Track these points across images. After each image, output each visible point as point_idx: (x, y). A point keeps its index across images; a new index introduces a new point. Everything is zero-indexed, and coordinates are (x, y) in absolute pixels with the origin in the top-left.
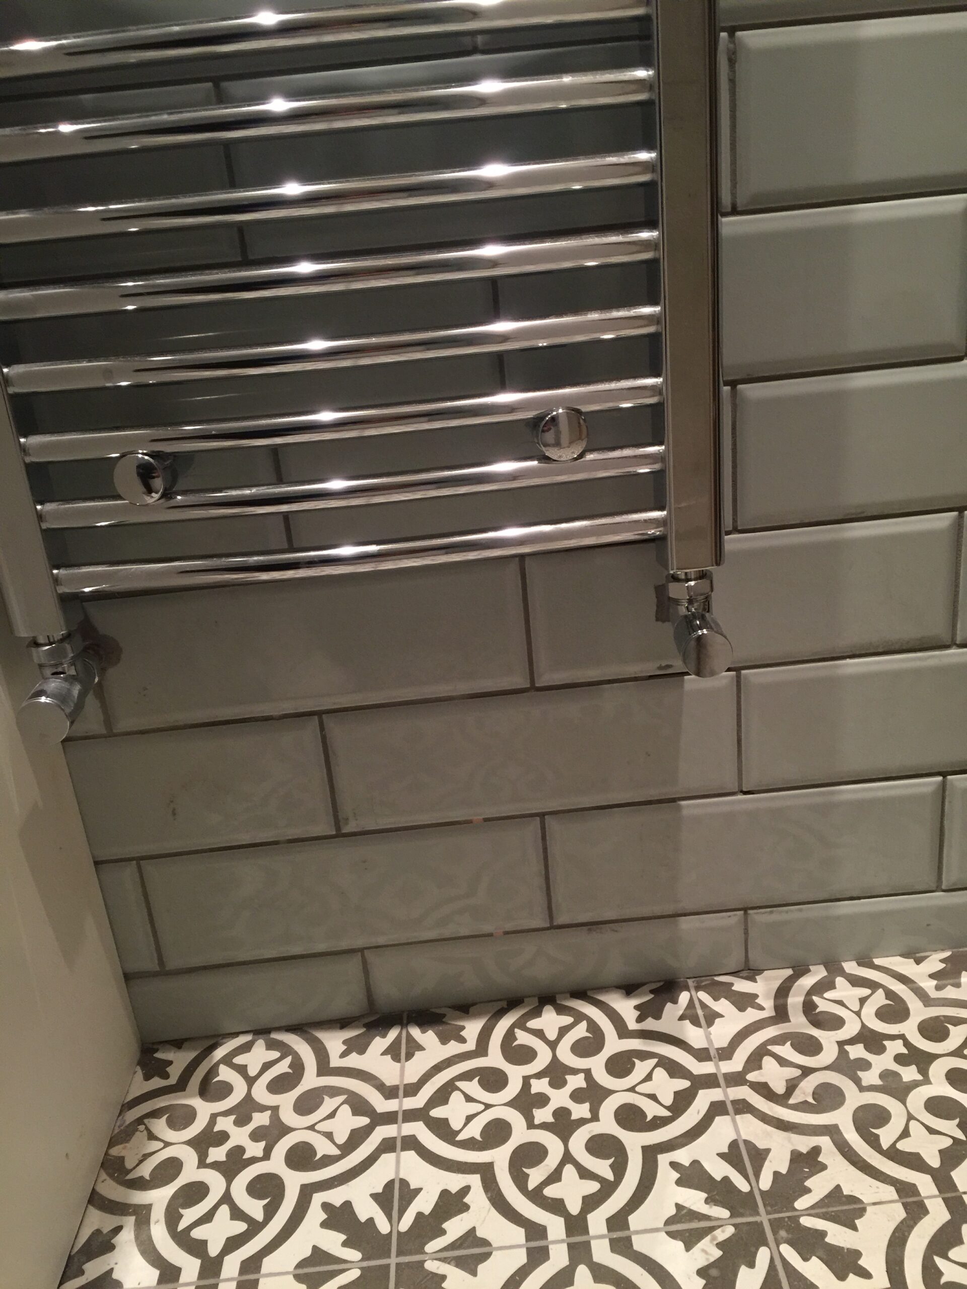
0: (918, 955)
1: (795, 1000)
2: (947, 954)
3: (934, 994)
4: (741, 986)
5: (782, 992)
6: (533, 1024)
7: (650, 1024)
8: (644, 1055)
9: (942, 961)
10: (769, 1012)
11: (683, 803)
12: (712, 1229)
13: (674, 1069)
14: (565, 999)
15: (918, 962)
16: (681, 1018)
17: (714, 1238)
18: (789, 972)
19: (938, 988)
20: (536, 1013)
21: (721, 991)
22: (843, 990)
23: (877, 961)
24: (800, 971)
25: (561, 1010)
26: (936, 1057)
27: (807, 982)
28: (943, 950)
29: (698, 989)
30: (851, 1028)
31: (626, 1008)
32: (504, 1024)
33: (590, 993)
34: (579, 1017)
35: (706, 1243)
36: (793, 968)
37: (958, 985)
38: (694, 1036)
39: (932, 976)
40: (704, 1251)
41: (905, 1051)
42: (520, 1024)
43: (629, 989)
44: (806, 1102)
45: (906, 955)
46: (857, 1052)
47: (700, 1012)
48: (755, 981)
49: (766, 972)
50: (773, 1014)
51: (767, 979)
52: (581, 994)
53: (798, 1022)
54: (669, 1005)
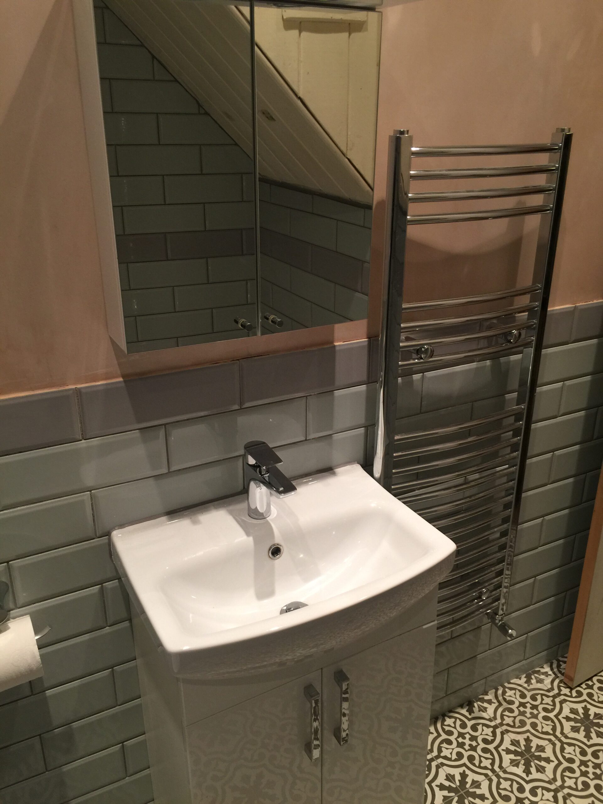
0: (519, 677)
1: (500, 698)
2: (525, 675)
3: (529, 688)
4: (486, 698)
5: (496, 697)
6: (446, 723)
7: (473, 715)
8: (478, 724)
9: (525, 677)
10: (497, 704)
11: (478, 656)
12: (519, 762)
13: (487, 726)
14: (448, 714)
15: (520, 679)
16: (479, 711)
17: (521, 764)
18: (494, 690)
19: (529, 686)
20: (444, 720)
21: (483, 700)
22: (509, 693)
23: (512, 681)
24: (497, 690)
25: (450, 717)
26: (538, 705)
27: (500, 692)
28: (524, 674)
29: (477, 701)
30: (517, 704)
31: (464, 711)
32: (439, 726)
33: (453, 710)
34: (456, 718)
35: (520, 765)
36: (494, 689)
37: (532, 684)
38: (484, 715)
39: (526, 682)
40: (521, 767)
41: (531, 706)
42: (442, 724)
43: (462, 706)
44: (519, 726)
45: (517, 678)
46: (522, 709)
47: (482, 708)
48: (488, 695)
49: (489, 692)
50: (498, 704)
51: (491, 694)
52: (451, 711)
53: (505, 705)
54: (474, 708)
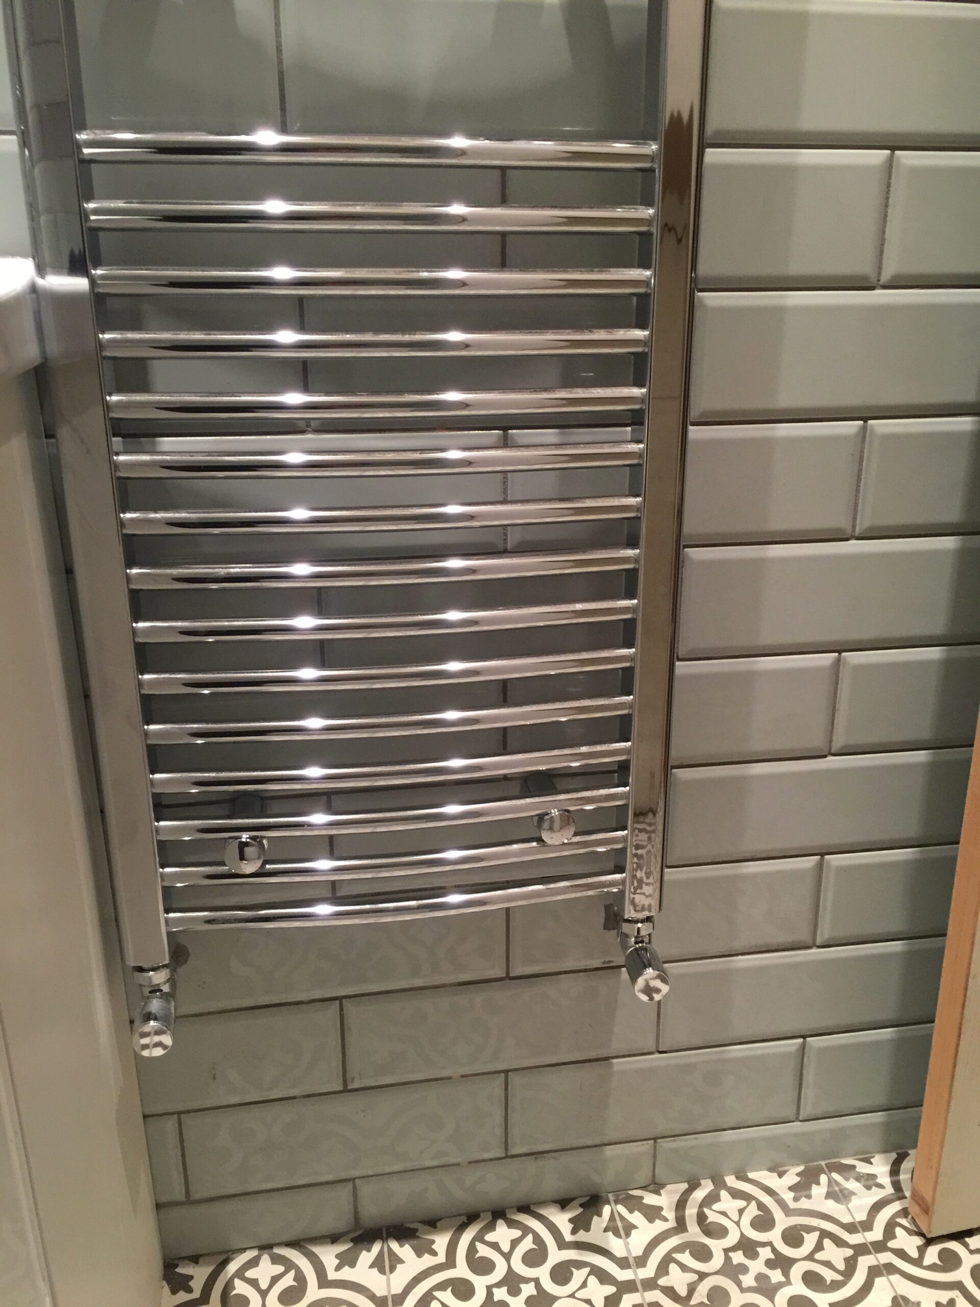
0: (780, 1169)
1: (691, 1212)
2: (801, 1168)
3: (792, 1205)
4: (650, 1199)
5: (681, 1205)
6: (490, 1237)
7: (582, 1236)
8: (580, 1265)
9: (798, 1175)
10: (671, 1224)
11: (615, 1061)
13: (604, 1277)
14: (513, 1213)
15: (781, 1175)
16: (606, 1230)
18: (685, 1186)
19: (796, 1199)
20: (491, 1227)
21: (634, 1204)
22: (727, 1203)
23: (751, 1175)
24: (694, 1185)
25: (511, 1224)
26: (795, 1261)
27: (699, 1195)
28: (798, 1165)
29: (617, 1202)
30: (733, 1238)
31: (562, 1220)
32: (467, 1237)
33: (532, 1208)
34: (526, 1230)
36: (688, 1182)
37: (809, 1197)
38: (616, 1245)
39: (791, 1188)
41: (772, 1256)
42: (479, 1238)
43: (563, 1204)
44: (702, 1303)
45: (771, 1170)
46: (738, 1257)
47: (620, 1224)
48: (660, 1194)
49: (668, 1186)
50: (675, 1225)
51: (669, 1193)
52: (525, 1209)
53: (694, 1232)
54: (595, 1218)
